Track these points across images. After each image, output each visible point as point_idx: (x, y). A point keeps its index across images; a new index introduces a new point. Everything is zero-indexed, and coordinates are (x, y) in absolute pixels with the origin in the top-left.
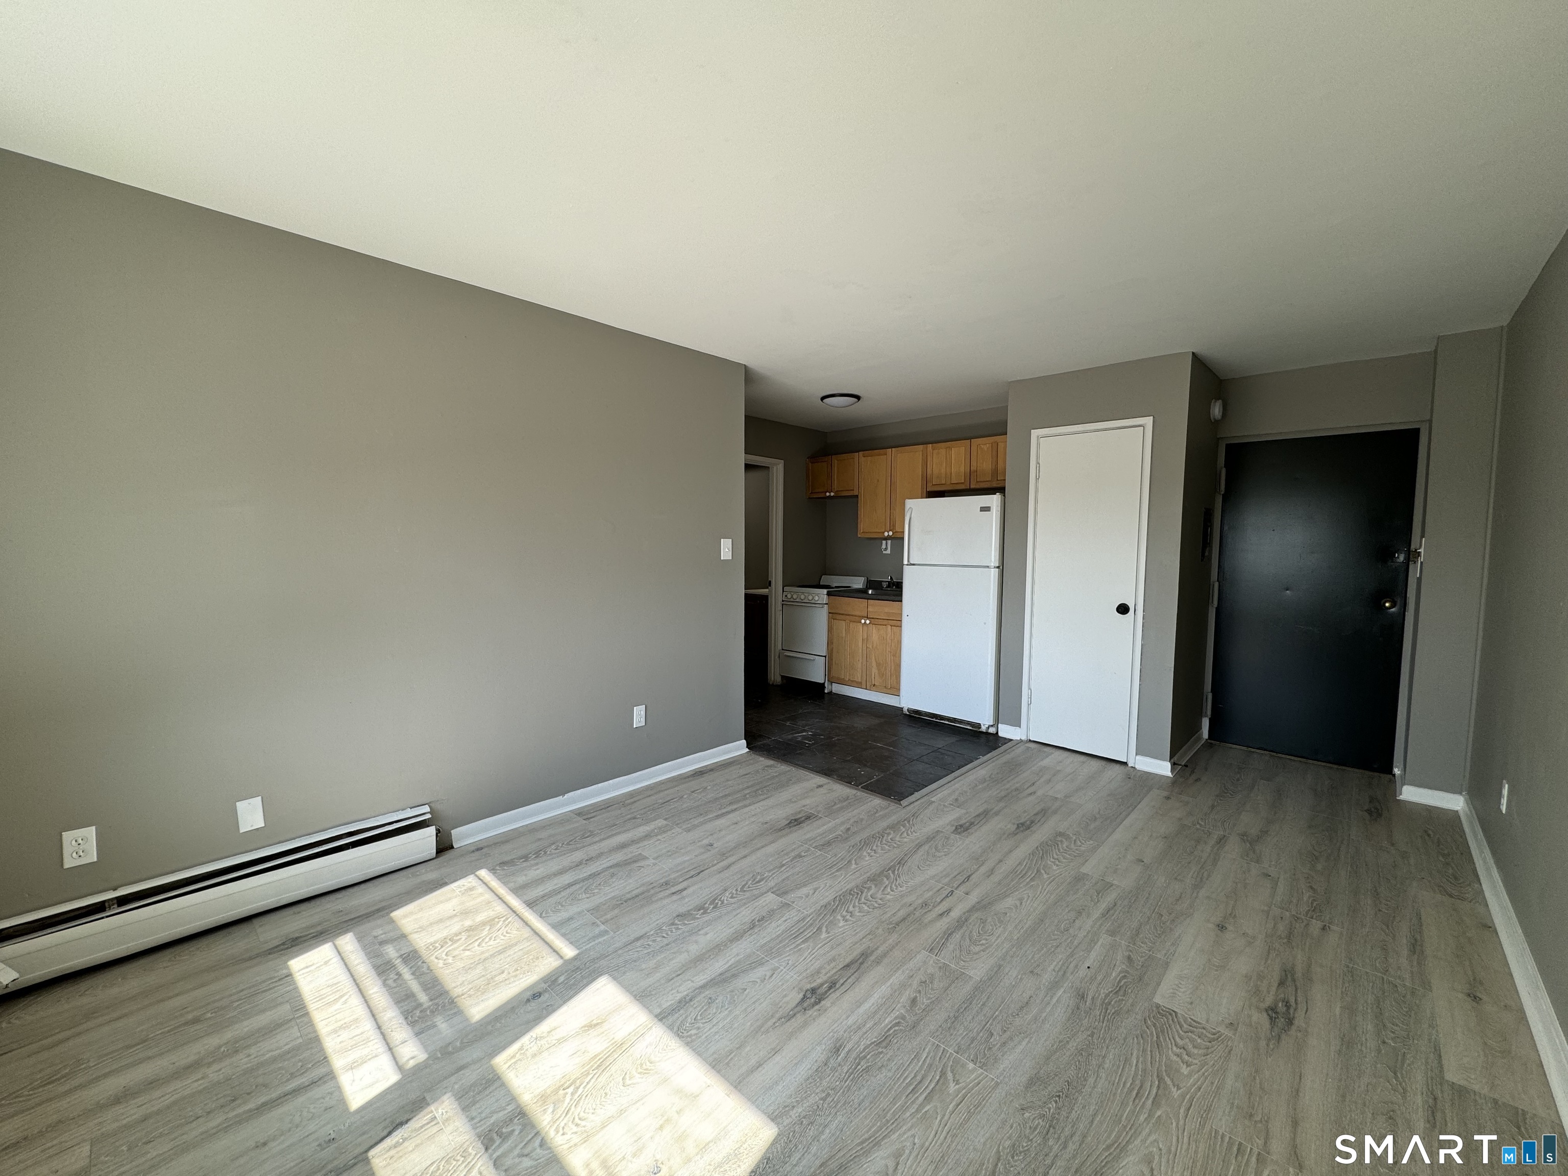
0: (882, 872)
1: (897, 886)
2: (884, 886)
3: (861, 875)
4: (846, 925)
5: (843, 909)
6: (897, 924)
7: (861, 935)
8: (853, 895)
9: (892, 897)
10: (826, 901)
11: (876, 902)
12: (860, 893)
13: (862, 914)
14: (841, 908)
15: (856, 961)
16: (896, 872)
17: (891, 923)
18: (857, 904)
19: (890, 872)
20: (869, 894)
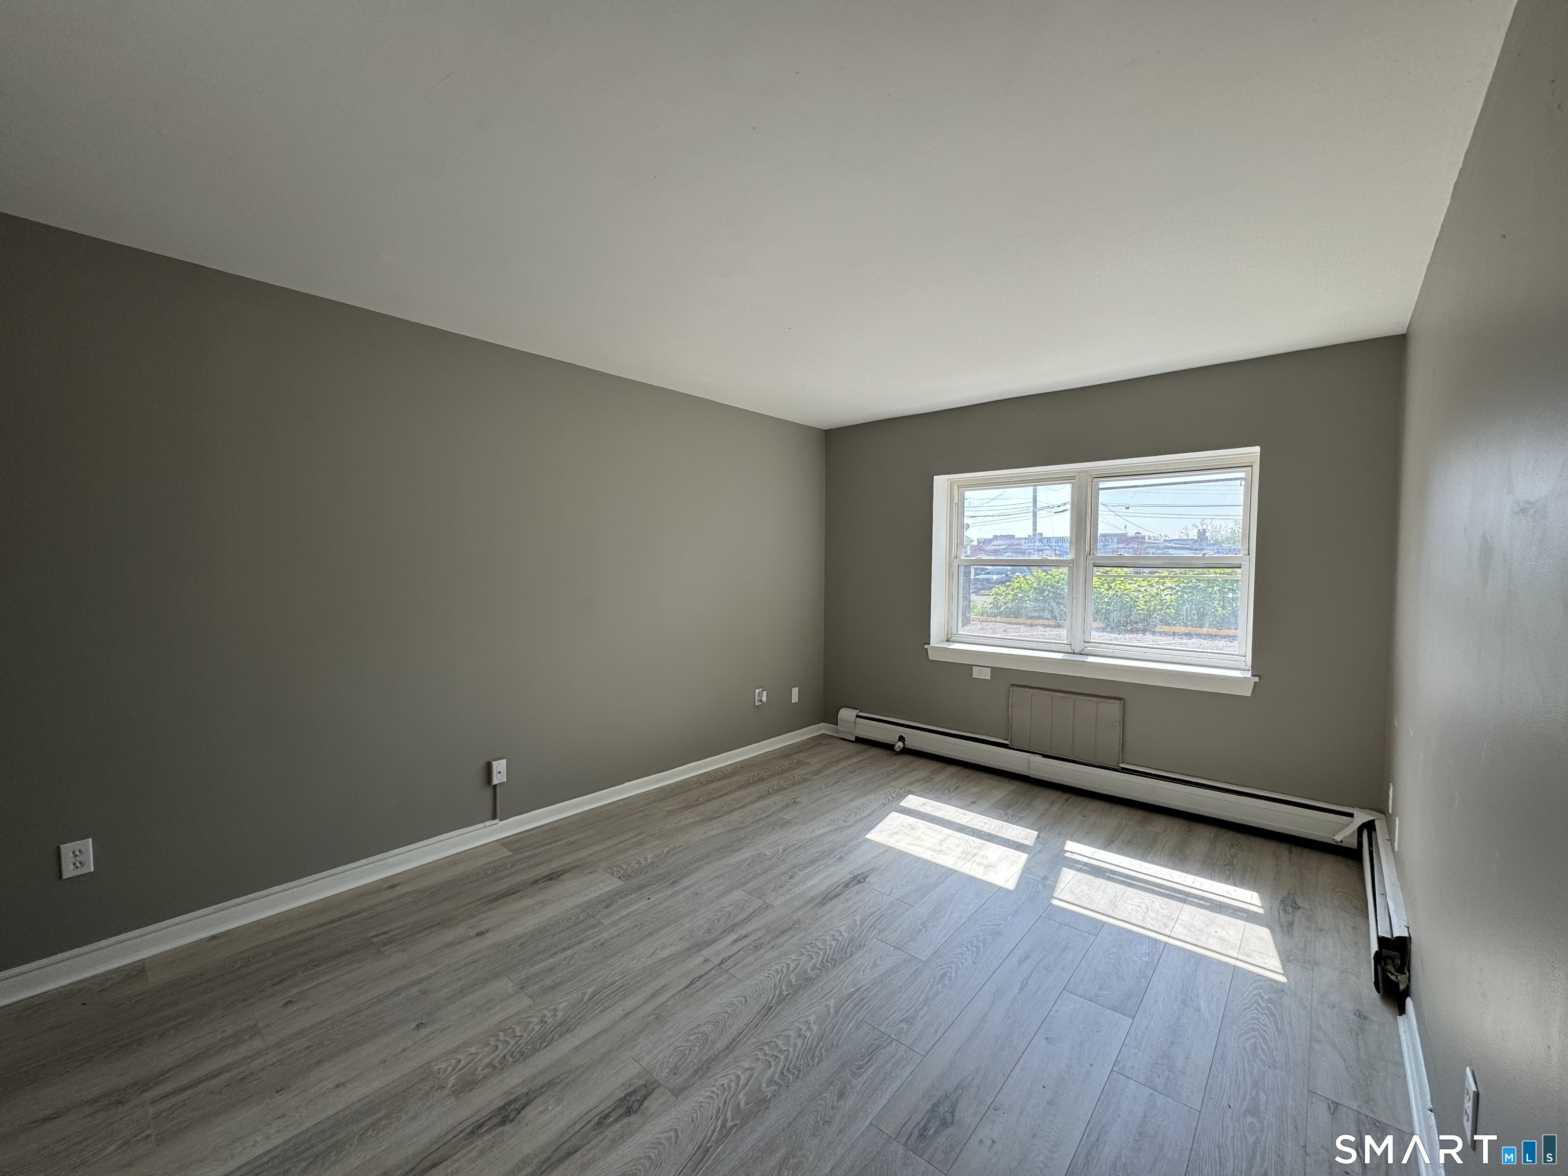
0: (796, 992)
1: (781, 970)
2: (796, 972)
3: (822, 987)
4: (838, 927)
5: (842, 943)
6: (790, 928)
7: (826, 918)
8: (832, 959)
9: (790, 957)
10: (861, 953)
11: (808, 951)
12: (824, 961)
13: (822, 937)
14: (844, 944)
15: (829, 899)
16: (777, 992)
17: (797, 929)
18: (828, 948)
19: (785, 993)
20: (814, 960)
